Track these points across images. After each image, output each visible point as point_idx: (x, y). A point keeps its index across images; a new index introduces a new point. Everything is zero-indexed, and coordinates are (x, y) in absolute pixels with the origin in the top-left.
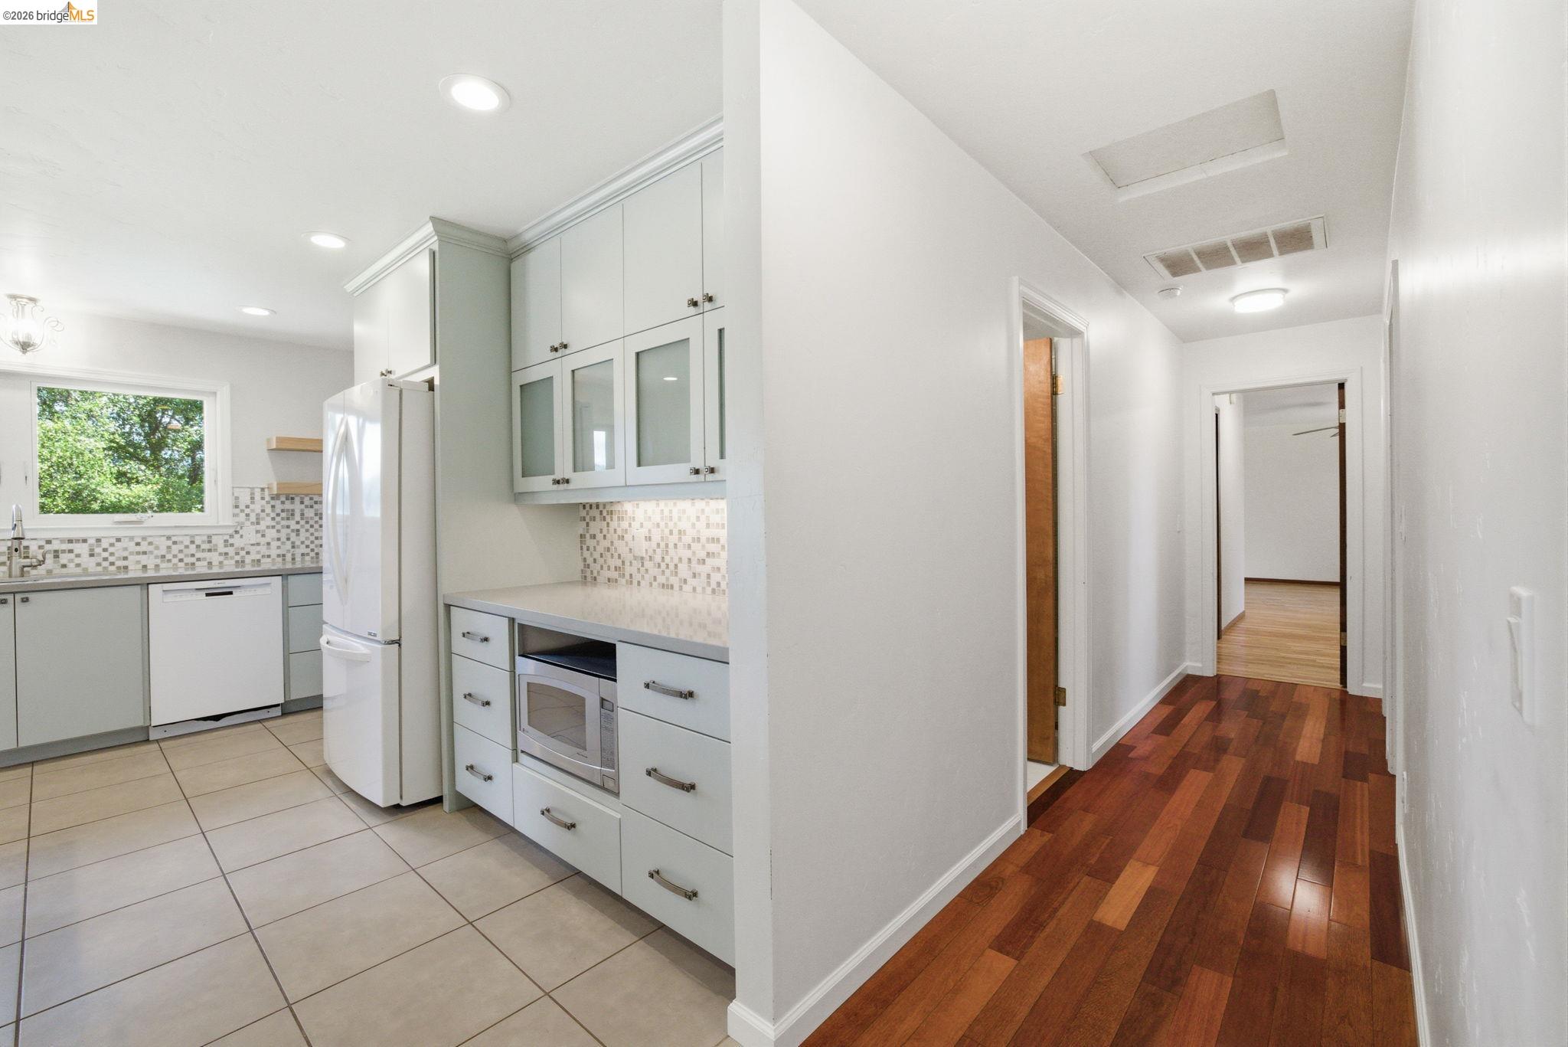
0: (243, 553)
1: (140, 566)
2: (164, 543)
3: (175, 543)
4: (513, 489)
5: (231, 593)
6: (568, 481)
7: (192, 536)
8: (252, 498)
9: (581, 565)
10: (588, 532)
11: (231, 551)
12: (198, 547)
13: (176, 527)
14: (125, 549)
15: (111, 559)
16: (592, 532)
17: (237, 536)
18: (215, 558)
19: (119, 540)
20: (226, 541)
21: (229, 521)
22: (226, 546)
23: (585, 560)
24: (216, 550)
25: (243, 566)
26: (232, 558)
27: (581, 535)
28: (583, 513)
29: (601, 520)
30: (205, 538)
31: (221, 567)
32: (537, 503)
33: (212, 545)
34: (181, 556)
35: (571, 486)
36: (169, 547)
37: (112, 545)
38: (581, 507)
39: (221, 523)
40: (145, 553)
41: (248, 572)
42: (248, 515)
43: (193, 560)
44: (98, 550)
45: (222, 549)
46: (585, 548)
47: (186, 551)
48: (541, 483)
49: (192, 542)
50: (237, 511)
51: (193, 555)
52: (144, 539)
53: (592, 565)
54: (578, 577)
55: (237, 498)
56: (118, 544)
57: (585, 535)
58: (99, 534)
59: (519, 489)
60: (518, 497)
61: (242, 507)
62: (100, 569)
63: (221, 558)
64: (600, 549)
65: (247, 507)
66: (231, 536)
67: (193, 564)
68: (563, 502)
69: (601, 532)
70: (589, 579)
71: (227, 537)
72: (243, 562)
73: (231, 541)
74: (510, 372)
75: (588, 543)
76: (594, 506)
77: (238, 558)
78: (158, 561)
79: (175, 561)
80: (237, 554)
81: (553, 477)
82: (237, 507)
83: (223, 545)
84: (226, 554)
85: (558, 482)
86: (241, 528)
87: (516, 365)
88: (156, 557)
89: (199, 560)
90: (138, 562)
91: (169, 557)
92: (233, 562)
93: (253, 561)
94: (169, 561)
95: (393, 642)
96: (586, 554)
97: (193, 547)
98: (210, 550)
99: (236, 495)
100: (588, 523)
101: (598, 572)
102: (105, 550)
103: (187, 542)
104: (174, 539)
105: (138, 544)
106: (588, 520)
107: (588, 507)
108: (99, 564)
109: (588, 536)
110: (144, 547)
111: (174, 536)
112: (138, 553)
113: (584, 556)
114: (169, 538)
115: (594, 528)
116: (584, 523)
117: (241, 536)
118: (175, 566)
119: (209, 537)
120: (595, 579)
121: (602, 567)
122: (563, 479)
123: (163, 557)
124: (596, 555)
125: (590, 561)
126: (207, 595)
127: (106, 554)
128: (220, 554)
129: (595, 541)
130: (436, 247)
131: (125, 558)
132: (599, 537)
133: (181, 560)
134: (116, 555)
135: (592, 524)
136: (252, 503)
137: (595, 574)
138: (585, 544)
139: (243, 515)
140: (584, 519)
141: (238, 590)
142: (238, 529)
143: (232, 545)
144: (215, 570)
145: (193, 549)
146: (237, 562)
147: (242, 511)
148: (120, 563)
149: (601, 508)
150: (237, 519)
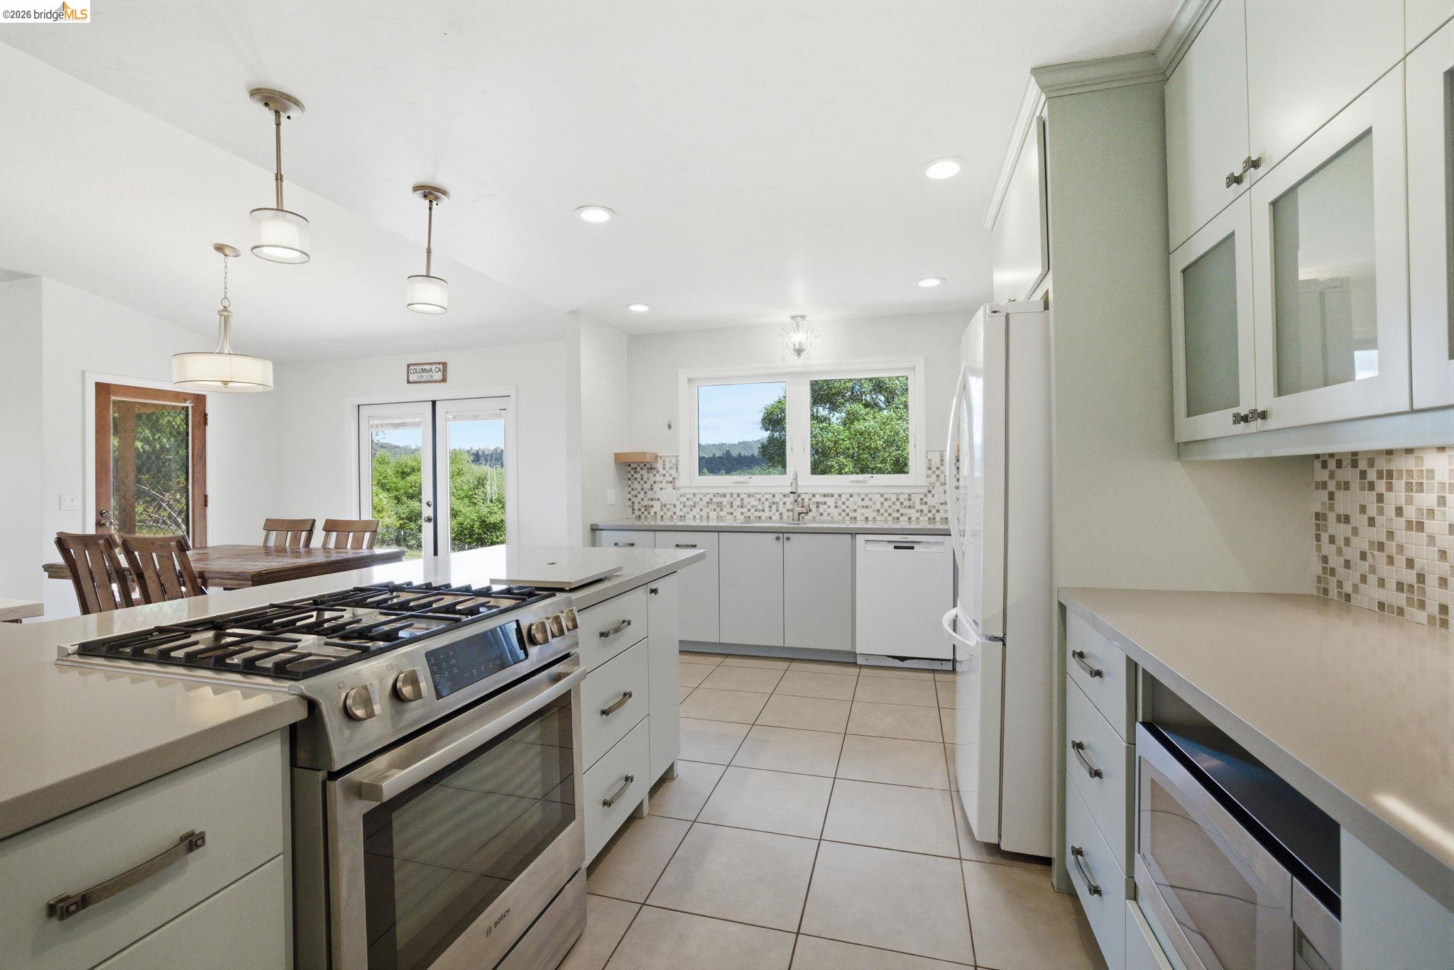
0: (934, 511)
1: (864, 518)
2: (879, 499)
3: (886, 499)
4: (1174, 439)
5: (912, 548)
6: (1264, 415)
7: (898, 495)
8: (942, 461)
9: (1317, 568)
10: (1332, 508)
11: (925, 508)
12: (902, 503)
13: (887, 486)
14: (855, 503)
15: (847, 511)
16: (1341, 509)
17: (929, 495)
18: (913, 514)
19: (851, 496)
20: (922, 499)
21: (923, 482)
22: (921, 504)
23: (1325, 559)
24: (914, 507)
25: (934, 523)
26: (926, 515)
27: (1317, 516)
28: (1323, 475)
29: (1362, 489)
30: (907, 497)
31: (918, 523)
32: (1211, 457)
33: (911, 502)
34: (890, 511)
35: (1271, 424)
36: (882, 504)
37: (848, 499)
38: (1318, 465)
39: (919, 484)
40: (867, 507)
41: (937, 529)
42: (938, 476)
43: (898, 515)
44: (840, 503)
45: (919, 507)
46: (1325, 537)
47: (894, 507)
48: (1216, 423)
49: (898, 499)
50: (930, 472)
51: (898, 511)
52: (867, 495)
53: (1341, 570)
54: (1311, 588)
55: (930, 460)
56: (851, 499)
57: (1325, 515)
58: (840, 491)
59: (1183, 435)
60: (1182, 449)
61: (934, 469)
62: (840, 518)
63: (918, 515)
64: (1360, 543)
65: (938, 468)
66: (926, 495)
67: (898, 518)
68: (1259, 454)
69: (1363, 509)
70: (1333, 593)
71: (922, 496)
72: (934, 519)
73: (925, 500)
74: (1167, 252)
75: (1331, 531)
76: (1347, 462)
77: (930, 515)
78: (875, 514)
79: (886, 515)
80: (930, 511)
81: (1235, 410)
82: (930, 468)
83: (919, 503)
84: (922, 511)
85: (1245, 419)
86: (933, 487)
87: (1175, 240)
88: (874, 511)
89: (902, 515)
90: (863, 514)
91: (882, 511)
92: (927, 519)
93: (942, 518)
94: (882, 514)
95: (995, 639)
96: (1328, 549)
97: (898, 503)
98: (910, 507)
99: (929, 457)
100: (1332, 496)
101: (1355, 587)
102: (844, 503)
103: (894, 500)
104: (885, 496)
105: (863, 500)
106: (1332, 486)
107: (1332, 464)
108: (840, 514)
109: (1332, 517)
110: (867, 502)
111: (886, 493)
112: (863, 507)
113: (1324, 552)
114: (882, 495)
115: (1345, 503)
116: (1324, 495)
117: (933, 496)
118: (886, 521)
119: (910, 495)
120: (1348, 597)
121: (1364, 579)
122: (1254, 412)
123: (878, 511)
124: (1352, 553)
125: (1335, 562)
126: (896, 547)
127: (844, 507)
128: (917, 511)
129: (1349, 527)
130: (1045, 114)
131: (855, 511)
132: (1359, 520)
133: (890, 515)
134: (850, 508)
135: (1340, 495)
136: (942, 465)
137: (1348, 588)
138: (1326, 530)
139: (934, 476)
140: (1324, 485)
141: (921, 545)
142: (931, 489)
143: (926, 503)
144: (914, 526)
145: (898, 506)
146: (930, 518)
147: (934, 472)
148: (852, 514)
149: (1363, 465)
150: (930, 480)
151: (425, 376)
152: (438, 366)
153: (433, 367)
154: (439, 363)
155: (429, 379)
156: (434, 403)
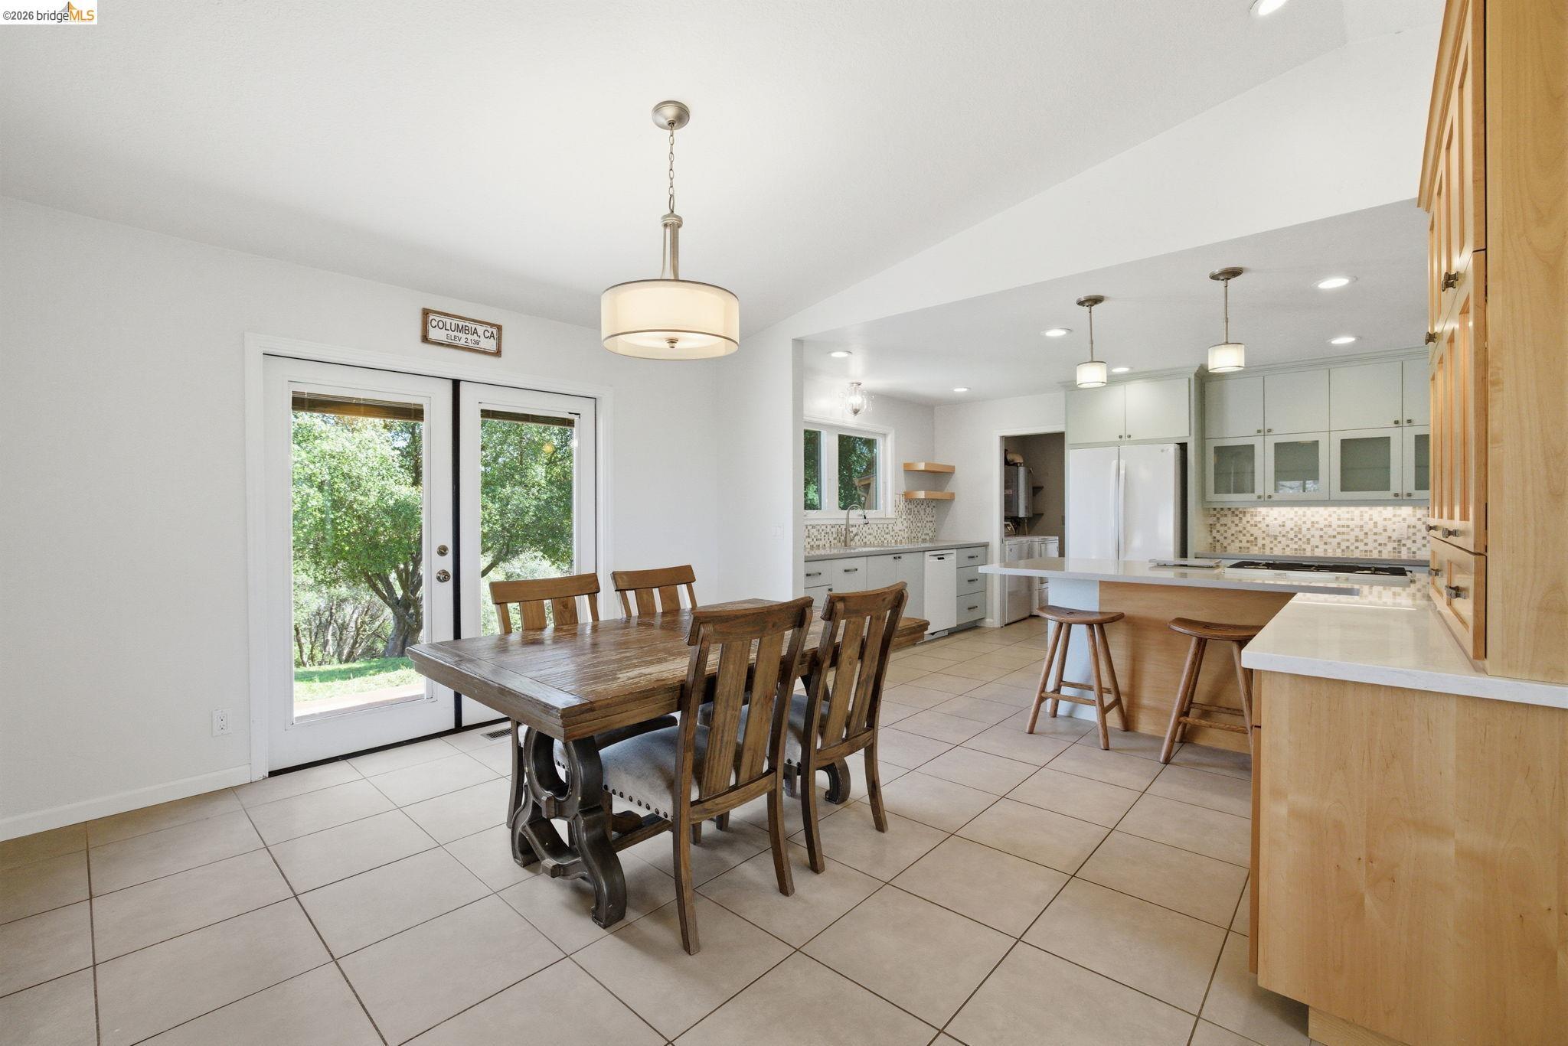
151: (463, 339)
152: (490, 330)
153: (481, 329)
154: (492, 325)
155: (471, 345)
156: (456, 384)
